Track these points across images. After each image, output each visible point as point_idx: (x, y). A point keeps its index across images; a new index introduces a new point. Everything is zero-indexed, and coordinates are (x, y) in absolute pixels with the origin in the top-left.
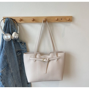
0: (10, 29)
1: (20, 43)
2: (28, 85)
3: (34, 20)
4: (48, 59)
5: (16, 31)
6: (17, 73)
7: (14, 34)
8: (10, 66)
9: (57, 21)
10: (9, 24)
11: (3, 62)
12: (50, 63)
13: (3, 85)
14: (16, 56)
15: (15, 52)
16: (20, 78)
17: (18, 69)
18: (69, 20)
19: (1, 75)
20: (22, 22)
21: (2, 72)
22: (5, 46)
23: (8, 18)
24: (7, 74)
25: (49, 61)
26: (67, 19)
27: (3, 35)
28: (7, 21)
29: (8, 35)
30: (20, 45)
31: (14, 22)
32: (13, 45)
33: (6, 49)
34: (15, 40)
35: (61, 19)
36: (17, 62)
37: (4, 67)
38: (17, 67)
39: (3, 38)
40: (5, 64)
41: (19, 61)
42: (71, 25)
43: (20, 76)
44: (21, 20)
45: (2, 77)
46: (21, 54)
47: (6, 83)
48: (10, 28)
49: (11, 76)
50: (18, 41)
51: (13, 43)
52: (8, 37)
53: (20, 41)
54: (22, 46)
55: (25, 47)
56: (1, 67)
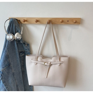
0: (14, 30)
1: (23, 44)
2: (30, 87)
4: (49, 63)
5: (19, 31)
6: (19, 73)
8: (12, 65)
9: (62, 23)
10: (13, 24)
12: (52, 68)
13: (3, 83)
14: (18, 56)
15: (17, 53)
17: (20, 70)
18: (75, 23)
19: (2, 73)
21: (3, 71)
22: (8, 46)
23: (12, 19)
24: (8, 73)
25: (51, 65)
27: (6, 35)
28: (11, 22)
30: (24, 46)
32: (16, 46)
33: (8, 48)
34: (18, 41)
35: (68, 21)
36: (19, 62)
38: (19, 67)
40: (6, 63)
41: (22, 62)
43: (22, 77)
44: (25, 21)
45: (3, 76)
46: (24, 55)
47: (6, 82)
49: (12, 76)
50: (21, 42)
51: (15, 43)
53: (23, 42)
54: (25, 47)
55: (29, 48)
56: (2, 66)
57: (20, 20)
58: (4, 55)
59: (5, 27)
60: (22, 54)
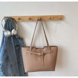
0: (10, 27)
1: (18, 39)
2: (25, 75)
3: (30, 19)
6: (16, 64)
7: (13, 31)
8: (10, 58)
9: (50, 20)
10: (9, 22)
11: (4, 55)
13: (3, 74)
14: (14, 50)
15: (14, 46)
16: (18, 69)
17: (16, 61)
18: (60, 19)
19: (2, 66)
20: (20, 20)
21: (3, 64)
22: (6, 42)
23: (8, 17)
24: (7, 65)
26: (58, 18)
27: (4, 32)
28: (7, 20)
29: (8, 31)
30: (18, 40)
31: (13, 21)
32: (12, 40)
33: (6, 43)
34: (14, 36)
35: (54, 18)
36: (15, 55)
37: (5, 60)
38: (15, 59)
39: (4, 34)
40: (5, 56)
41: (18, 54)
42: (62, 22)
44: (19, 19)
45: (3, 68)
46: (19, 48)
47: (6, 73)
48: (10, 25)
49: (11, 67)
50: (17, 37)
51: (12, 38)
52: (8, 33)
53: (18, 37)
54: (20, 41)
55: (23, 42)
56: (2, 59)
57: (14, 19)
58: (3, 50)
59: (2, 25)
60: (17, 47)
